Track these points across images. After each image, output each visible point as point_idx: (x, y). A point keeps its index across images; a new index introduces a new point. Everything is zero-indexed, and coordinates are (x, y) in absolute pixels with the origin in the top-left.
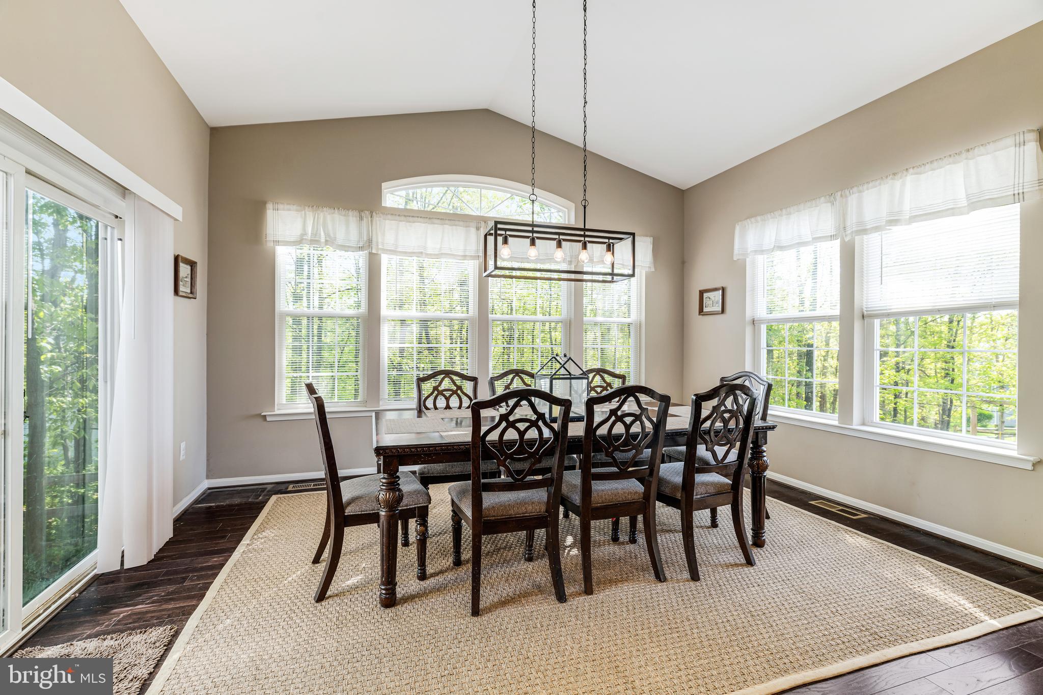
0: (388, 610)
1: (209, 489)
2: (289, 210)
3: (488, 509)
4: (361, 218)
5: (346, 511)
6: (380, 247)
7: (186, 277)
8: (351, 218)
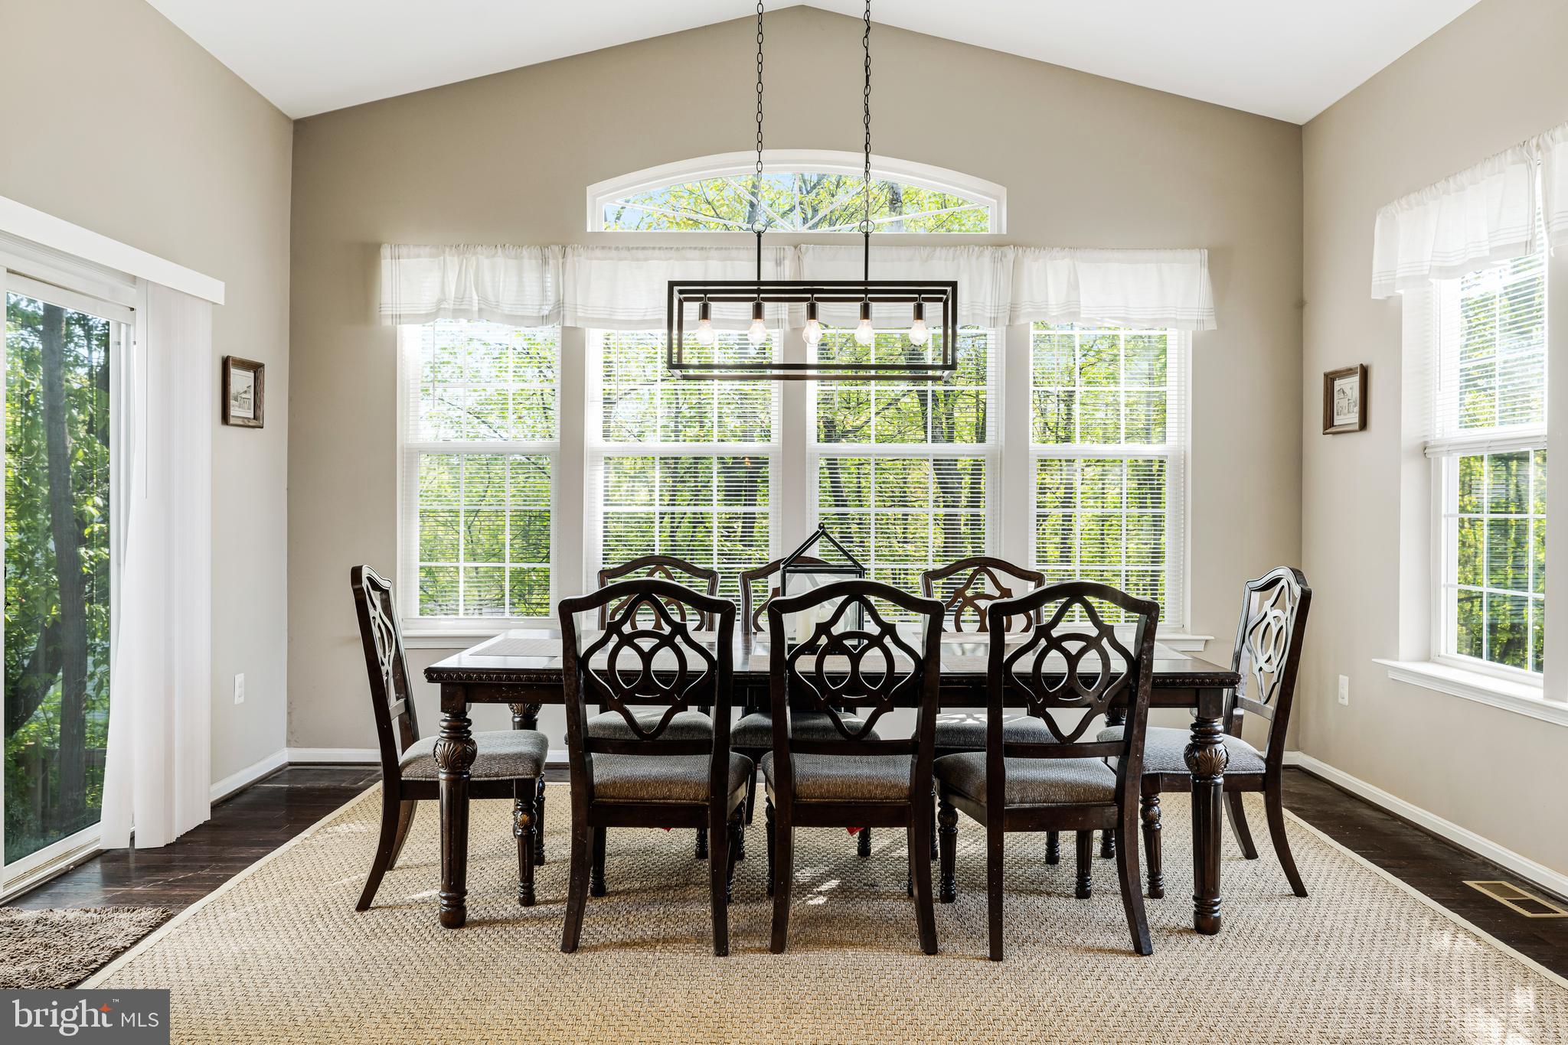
0: (449, 933)
1: (291, 764)
2: (418, 256)
3: (604, 785)
4: (545, 261)
5: (403, 774)
6: (579, 314)
7: (245, 392)
8: (526, 261)
